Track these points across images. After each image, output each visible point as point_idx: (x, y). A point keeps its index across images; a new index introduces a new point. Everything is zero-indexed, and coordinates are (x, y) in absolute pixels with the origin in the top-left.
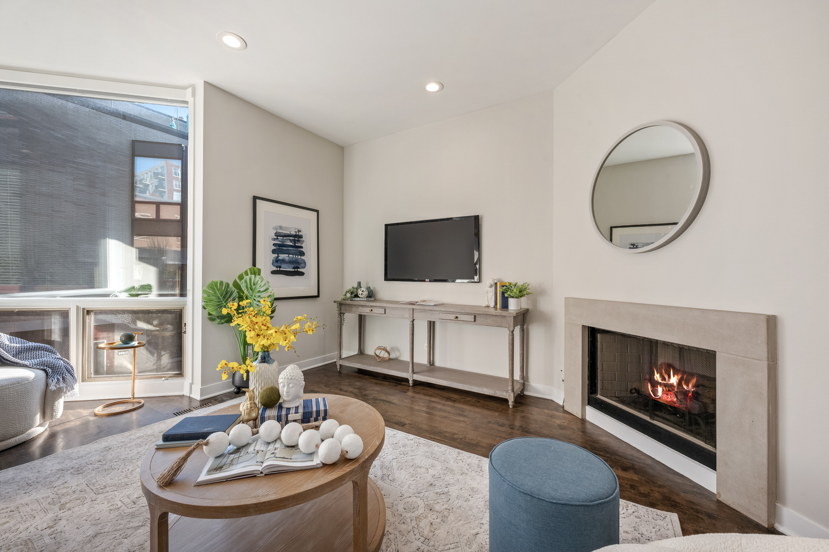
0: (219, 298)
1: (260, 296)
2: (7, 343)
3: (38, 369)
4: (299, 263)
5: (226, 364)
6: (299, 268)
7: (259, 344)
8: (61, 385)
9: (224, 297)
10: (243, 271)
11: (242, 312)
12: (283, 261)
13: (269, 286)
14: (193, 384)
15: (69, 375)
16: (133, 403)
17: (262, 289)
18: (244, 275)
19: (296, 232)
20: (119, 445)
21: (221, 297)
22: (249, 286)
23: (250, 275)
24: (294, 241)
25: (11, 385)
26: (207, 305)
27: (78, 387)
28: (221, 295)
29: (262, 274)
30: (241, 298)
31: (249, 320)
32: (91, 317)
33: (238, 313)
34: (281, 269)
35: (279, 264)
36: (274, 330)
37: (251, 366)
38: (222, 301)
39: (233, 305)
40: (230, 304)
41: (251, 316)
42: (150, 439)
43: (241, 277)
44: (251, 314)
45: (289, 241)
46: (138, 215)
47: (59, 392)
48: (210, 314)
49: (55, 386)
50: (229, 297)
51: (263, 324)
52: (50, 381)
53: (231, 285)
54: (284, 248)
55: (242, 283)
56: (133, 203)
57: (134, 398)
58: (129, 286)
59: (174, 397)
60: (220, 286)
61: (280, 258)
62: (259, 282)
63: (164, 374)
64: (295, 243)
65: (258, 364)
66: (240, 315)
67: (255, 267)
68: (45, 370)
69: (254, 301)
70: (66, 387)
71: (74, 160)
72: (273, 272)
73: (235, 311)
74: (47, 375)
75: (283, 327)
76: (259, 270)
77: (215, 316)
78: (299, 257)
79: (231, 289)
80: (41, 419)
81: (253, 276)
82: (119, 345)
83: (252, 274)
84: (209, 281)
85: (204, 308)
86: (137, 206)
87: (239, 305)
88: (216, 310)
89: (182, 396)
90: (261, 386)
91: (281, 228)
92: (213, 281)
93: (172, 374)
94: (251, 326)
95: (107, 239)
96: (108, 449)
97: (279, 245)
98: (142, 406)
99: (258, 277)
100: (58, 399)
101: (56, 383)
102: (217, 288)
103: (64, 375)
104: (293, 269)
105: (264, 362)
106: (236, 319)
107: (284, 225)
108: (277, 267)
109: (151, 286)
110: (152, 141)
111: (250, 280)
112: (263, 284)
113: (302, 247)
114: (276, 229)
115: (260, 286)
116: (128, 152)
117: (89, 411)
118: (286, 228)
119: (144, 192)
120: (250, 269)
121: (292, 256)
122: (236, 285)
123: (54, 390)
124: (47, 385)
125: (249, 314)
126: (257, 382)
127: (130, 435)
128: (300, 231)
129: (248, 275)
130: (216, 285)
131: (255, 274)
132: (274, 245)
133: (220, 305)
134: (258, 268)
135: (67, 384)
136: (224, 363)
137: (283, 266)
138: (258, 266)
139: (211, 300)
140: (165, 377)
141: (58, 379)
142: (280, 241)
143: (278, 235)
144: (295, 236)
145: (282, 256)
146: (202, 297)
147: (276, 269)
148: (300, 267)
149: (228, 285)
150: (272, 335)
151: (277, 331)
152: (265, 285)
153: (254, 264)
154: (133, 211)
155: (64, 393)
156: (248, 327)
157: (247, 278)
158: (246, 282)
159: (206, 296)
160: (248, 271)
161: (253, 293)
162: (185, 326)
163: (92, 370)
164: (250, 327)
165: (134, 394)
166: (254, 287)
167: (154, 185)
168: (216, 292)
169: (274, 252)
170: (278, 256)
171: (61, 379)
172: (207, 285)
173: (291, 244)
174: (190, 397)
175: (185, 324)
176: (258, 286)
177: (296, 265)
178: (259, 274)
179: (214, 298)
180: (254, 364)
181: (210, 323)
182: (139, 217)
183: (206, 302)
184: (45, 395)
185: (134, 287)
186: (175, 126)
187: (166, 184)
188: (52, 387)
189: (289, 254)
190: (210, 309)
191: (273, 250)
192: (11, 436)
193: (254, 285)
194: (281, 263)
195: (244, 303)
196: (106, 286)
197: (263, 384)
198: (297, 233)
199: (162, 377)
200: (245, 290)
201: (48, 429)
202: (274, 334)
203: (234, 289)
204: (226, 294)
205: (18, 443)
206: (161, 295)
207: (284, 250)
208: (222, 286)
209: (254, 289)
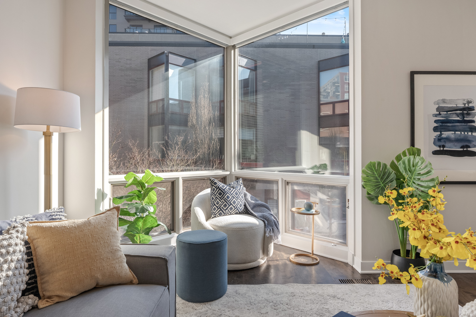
0: (376, 179)
1: (419, 179)
2: (250, 200)
3: (261, 220)
4: (469, 141)
5: (383, 265)
6: (469, 147)
7: (428, 251)
8: (272, 234)
9: (382, 178)
10: (400, 152)
11: (403, 203)
12: (448, 139)
13: (432, 168)
14: (355, 256)
15: (276, 227)
16: (313, 258)
17: (422, 172)
18: (402, 156)
19: (465, 104)
20: (300, 295)
21: (379, 178)
22: (407, 168)
23: (408, 157)
24: (463, 114)
25: (248, 228)
26: (366, 185)
27: (281, 237)
28: (379, 176)
29: (422, 155)
30: (401, 186)
31: (412, 215)
32: (289, 187)
33: (399, 204)
34: (445, 149)
35: (442, 143)
36: (453, 238)
37: (417, 279)
38: (379, 182)
39: (391, 193)
40: (387, 192)
41: (414, 209)
42: (320, 299)
43: (399, 158)
44: (415, 207)
45: (454, 116)
46: (322, 114)
47: (270, 239)
48: (369, 194)
49: (269, 234)
50: (387, 178)
51: (433, 225)
52: (266, 230)
53: (388, 166)
54: (448, 124)
55: (400, 164)
56: (319, 105)
57: (313, 254)
58: (314, 165)
59: (340, 262)
60: (378, 167)
61: (443, 136)
62: (419, 164)
63: (333, 240)
64: (464, 117)
65: (426, 277)
66: (401, 207)
67: (414, 146)
68: (264, 221)
69: (413, 184)
70: (274, 236)
71: (290, 84)
72: (435, 153)
73: (394, 201)
74: (265, 225)
75: (467, 233)
76: (419, 151)
77: (373, 196)
78: (470, 133)
79: (388, 170)
80: (262, 255)
81: (412, 157)
82: (303, 211)
83: (410, 154)
84: (368, 162)
85: (363, 187)
86: (322, 107)
87: (399, 194)
88: (374, 190)
89: (346, 264)
90: (432, 310)
91: (444, 101)
92: (371, 162)
93: (339, 241)
94: (415, 223)
95: (301, 131)
96: (293, 295)
97: (442, 122)
98: (317, 264)
99: (417, 159)
100: (270, 244)
101: (269, 232)
102: (375, 169)
103: (273, 227)
104: (461, 148)
105: (435, 277)
106: (395, 212)
107: (447, 98)
108: (440, 147)
109: (327, 165)
110: (330, 57)
111: (409, 161)
112: (423, 166)
113: (473, 121)
114: (437, 104)
115: (421, 168)
116: (316, 71)
117: (287, 256)
118: (451, 101)
119: (327, 97)
120: (408, 150)
121: (459, 133)
122: (393, 165)
123: (268, 237)
124: (265, 232)
125: (412, 207)
126: (424, 302)
127: (308, 288)
128: (471, 102)
129: (406, 156)
130: (374, 166)
131: (414, 154)
132: (436, 121)
133: (377, 185)
134: (417, 148)
135: (274, 234)
136: (381, 264)
137: (447, 145)
138: (417, 146)
139: (370, 181)
140: (334, 243)
141: (270, 229)
142: (442, 117)
143: (439, 109)
144: (463, 109)
145: (445, 134)
146: (362, 177)
147: (438, 149)
148: (470, 145)
149: (385, 165)
150: (449, 244)
151: (459, 241)
152: (426, 167)
153: (413, 144)
154: (319, 111)
155: (273, 240)
156: (412, 225)
157: (406, 159)
158: (404, 163)
159: (365, 176)
160: (407, 151)
161: (412, 176)
162: (348, 202)
163: (290, 225)
164: (414, 225)
165: (313, 251)
166: (413, 169)
167: (332, 91)
168: (374, 173)
169: (435, 129)
170: (441, 134)
171: (272, 230)
172: (366, 166)
173: (458, 119)
174: (352, 267)
175: (348, 200)
176: (418, 168)
177: (465, 144)
178: (419, 155)
179: (372, 178)
180: (420, 274)
181: (369, 202)
182: (323, 115)
183: (366, 181)
184: (264, 239)
185: (316, 165)
186: (344, 42)
187: (340, 90)
188: (267, 235)
189: (455, 131)
190: (368, 189)
191: (434, 127)
192: (249, 262)
193: (413, 166)
194: (445, 142)
195: (405, 191)
196: (301, 165)
197: (433, 308)
198: (467, 105)
199: (332, 243)
200: (403, 171)
201: (266, 262)
202: (454, 245)
203: (391, 170)
204: (384, 175)
205: (252, 267)
206: (332, 173)
207: (449, 126)
208: (380, 167)
209: (413, 171)
